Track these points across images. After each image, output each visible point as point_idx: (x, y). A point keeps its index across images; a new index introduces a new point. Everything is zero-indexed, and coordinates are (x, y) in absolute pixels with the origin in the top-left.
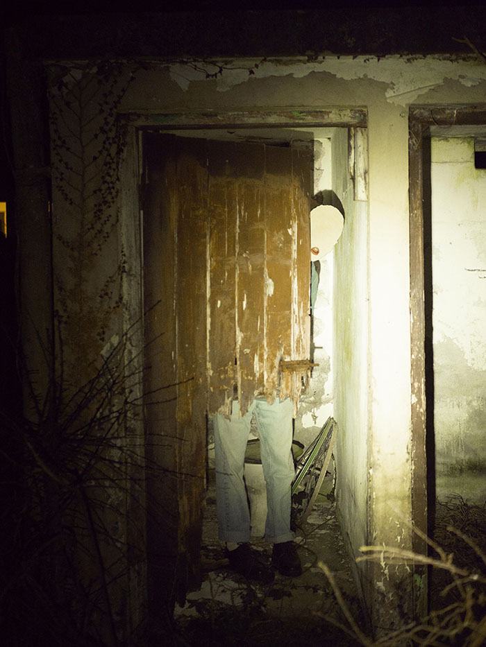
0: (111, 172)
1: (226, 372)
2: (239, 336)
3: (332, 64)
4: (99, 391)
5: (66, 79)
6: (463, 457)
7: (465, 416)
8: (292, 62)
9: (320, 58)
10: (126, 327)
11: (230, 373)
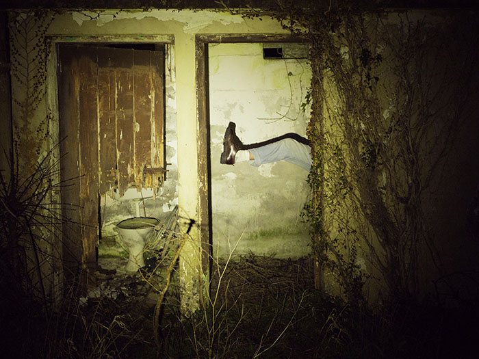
0: (42, 67)
1: (110, 173)
2: (119, 154)
3: (155, 13)
4: (37, 181)
5: (18, 19)
6: (257, 229)
7: (258, 205)
8: (134, 12)
9: (149, 10)
10: (51, 147)
11: (113, 174)
